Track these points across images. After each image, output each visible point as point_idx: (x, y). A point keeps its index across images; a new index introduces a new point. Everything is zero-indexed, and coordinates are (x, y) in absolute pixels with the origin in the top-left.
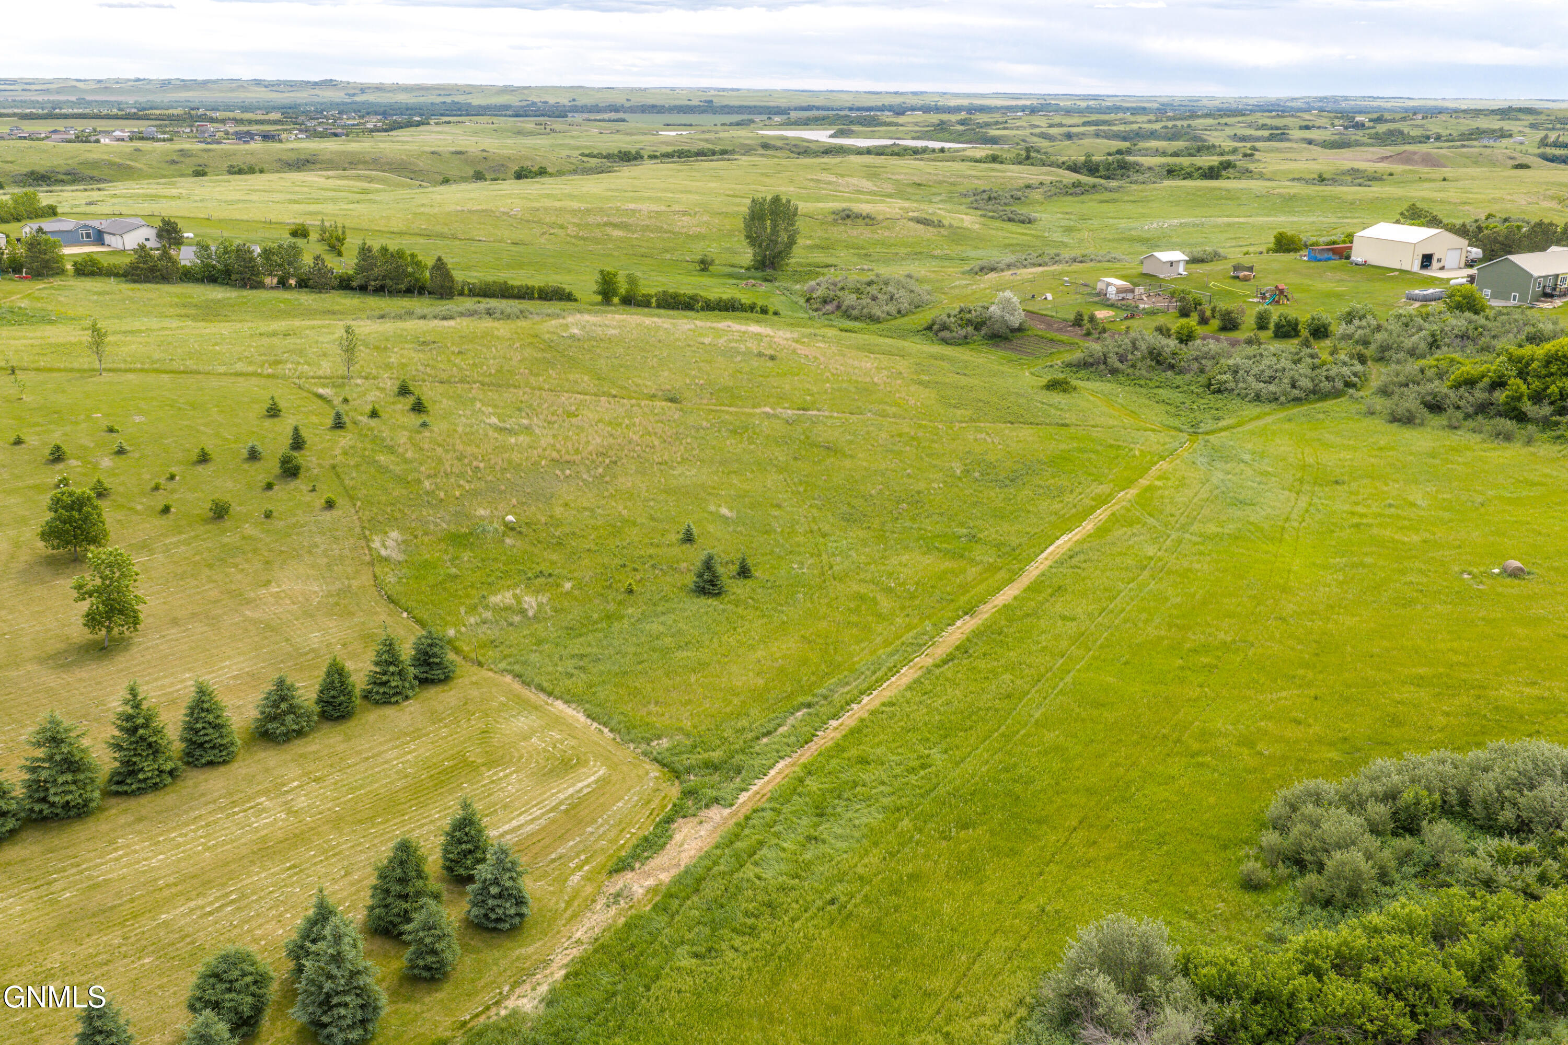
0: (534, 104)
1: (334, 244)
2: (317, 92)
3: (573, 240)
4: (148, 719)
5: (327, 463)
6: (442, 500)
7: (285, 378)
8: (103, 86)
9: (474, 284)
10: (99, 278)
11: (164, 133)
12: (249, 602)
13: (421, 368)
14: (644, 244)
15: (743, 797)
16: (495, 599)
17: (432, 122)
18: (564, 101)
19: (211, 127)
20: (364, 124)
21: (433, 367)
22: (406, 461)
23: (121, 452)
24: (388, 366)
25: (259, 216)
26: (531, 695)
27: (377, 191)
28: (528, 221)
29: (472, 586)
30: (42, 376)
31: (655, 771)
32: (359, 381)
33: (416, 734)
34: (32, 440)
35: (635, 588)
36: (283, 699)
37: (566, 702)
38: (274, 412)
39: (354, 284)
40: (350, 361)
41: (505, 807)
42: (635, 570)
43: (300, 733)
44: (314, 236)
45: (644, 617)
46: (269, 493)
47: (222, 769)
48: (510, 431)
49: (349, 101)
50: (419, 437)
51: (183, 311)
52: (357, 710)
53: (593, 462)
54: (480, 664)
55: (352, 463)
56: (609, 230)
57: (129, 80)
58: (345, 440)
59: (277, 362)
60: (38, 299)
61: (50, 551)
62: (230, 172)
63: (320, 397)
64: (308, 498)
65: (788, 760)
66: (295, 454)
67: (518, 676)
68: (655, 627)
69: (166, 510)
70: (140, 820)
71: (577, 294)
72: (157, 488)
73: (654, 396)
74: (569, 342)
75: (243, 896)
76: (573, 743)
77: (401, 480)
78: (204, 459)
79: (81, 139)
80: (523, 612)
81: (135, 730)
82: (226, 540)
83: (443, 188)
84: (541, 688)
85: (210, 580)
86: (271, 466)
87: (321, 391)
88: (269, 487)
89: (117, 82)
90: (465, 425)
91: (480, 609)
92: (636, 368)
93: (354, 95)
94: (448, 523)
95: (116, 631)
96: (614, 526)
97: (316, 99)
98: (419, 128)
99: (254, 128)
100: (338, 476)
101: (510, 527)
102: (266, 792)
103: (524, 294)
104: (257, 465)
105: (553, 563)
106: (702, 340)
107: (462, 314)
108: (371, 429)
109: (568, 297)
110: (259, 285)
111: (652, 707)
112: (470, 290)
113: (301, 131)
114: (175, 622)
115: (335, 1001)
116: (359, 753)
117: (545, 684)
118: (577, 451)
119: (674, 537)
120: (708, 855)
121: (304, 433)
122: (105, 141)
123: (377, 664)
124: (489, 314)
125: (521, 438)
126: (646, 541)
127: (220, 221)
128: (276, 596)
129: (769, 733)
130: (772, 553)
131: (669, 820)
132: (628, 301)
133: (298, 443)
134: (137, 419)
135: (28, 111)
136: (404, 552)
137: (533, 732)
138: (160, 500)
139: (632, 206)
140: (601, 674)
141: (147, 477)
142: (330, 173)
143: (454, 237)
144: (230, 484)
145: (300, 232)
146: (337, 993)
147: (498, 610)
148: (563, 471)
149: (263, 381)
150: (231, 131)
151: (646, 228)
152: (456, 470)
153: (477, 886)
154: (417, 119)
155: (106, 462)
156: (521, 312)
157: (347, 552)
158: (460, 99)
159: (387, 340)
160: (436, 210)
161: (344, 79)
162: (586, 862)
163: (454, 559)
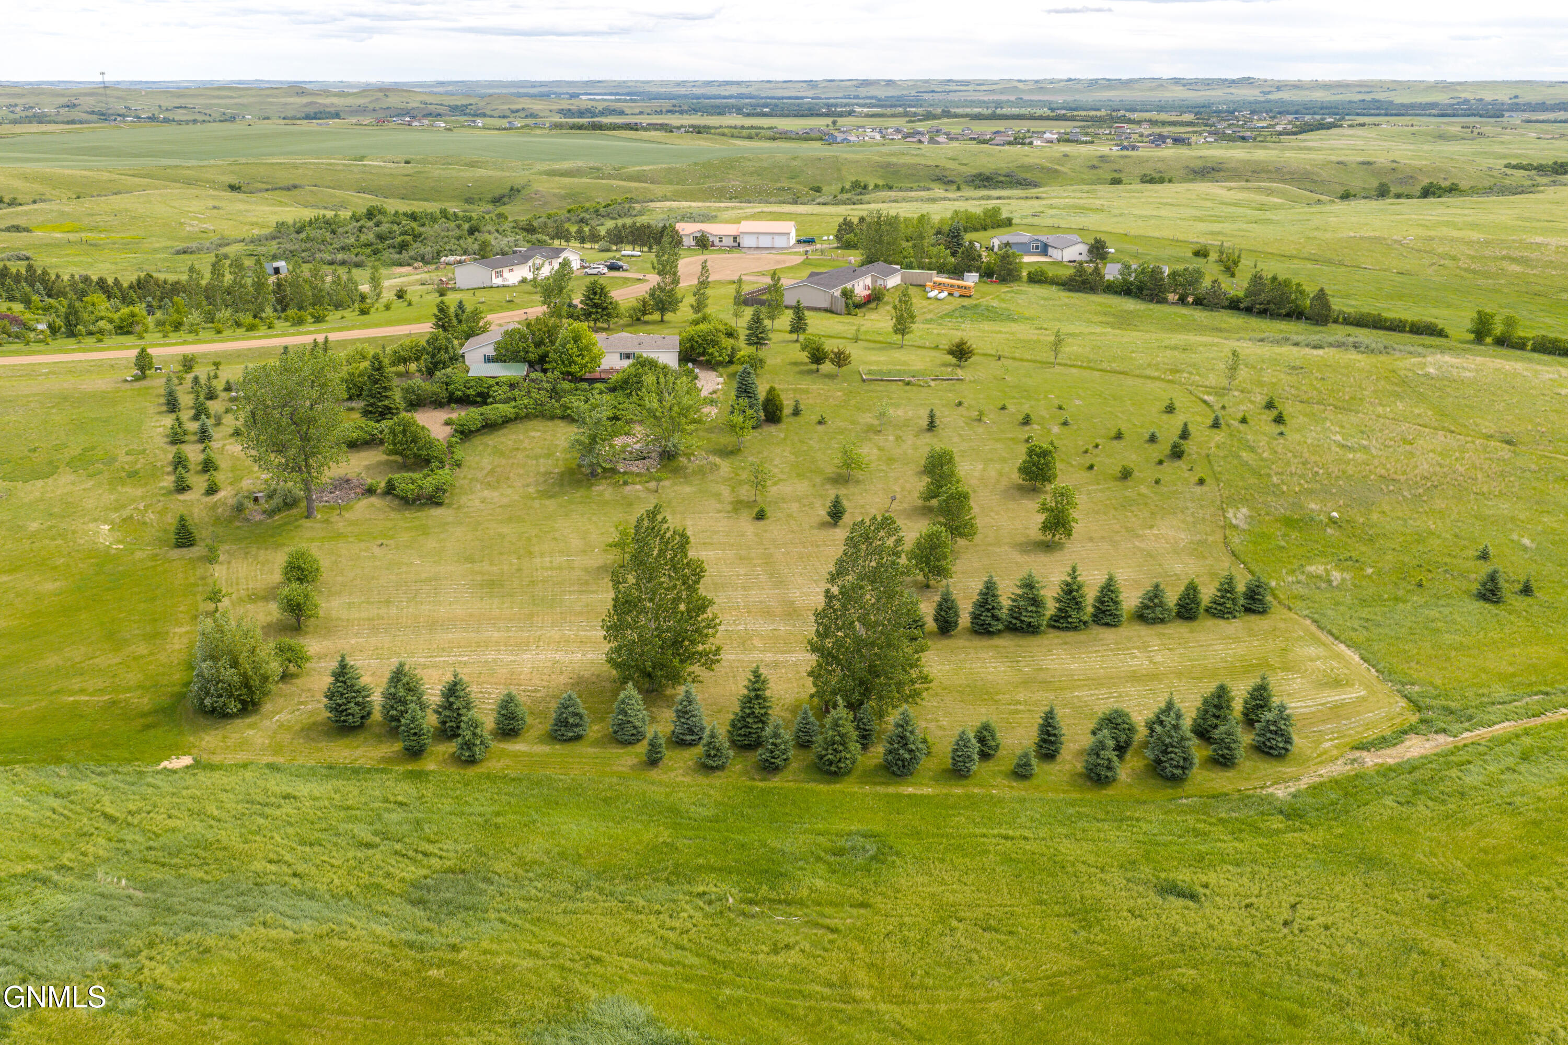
0: (1466, 101)
1: (1229, 266)
2: (1232, 90)
3: (1463, 273)
4: (1080, 588)
5: (1204, 452)
6: (1284, 492)
7: (1181, 384)
8: (1039, 86)
9: (1349, 314)
10: (1046, 286)
11: (1087, 134)
12: (1138, 536)
13: (1287, 388)
14: (1541, 281)
15: (1466, 735)
16: (1311, 569)
17: (1345, 124)
18: (1503, 97)
19: (1128, 128)
20: (1273, 126)
21: (1297, 389)
22: (1262, 460)
23: (1065, 424)
24: (1261, 384)
25: (1167, 233)
26: (1323, 636)
27: (1276, 207)
28: (1419, 251)
29: (1294, 557)
30: (1017, 364)
31: (1403, 703)
32: (1236, 393)
33: (1237, 640)
34: (1011, 408)
35: (1424, 583)
36: (1156, 596)
37: (1348, 646)
38: (1170, 409)
39: (1242, 306)
40: (1231, 377)
41: (1289, 695)
42: (1429, 571)
43: (1162, 621)
44: (1213, 256)
45: (1426, 605)
46: (1160, 467)
47: (1113, 629)
48: (1350, 449)
49: (1263, 99)
50: (1275, 442)
51: (1104, 319)
52: (1200, 616)
53: (1416, 483)
54: (1290, 609)
55: (1222, 454)
56: (1505, 264)
57: (1062, 81)
58: (1219, 437)
59: (1177, 371)
60: (1003, 300)
61: (1021, 481)
62: (1143, 181)
63: (1205, 402)
64: (1187, 474)
65: (1513, 723)
66: (1182, 442)
67: (1315, 621)
68: (1434, 613)
69: (1091, 467)
70: (1066, 643)
71: (1448, 330)
72: (1086, 452)
73: (1491, 436)
74: (1423, 379)
75: (1120, 696)
76: (1346, 671)
77: (1256, 472)
78: (1119, 436)
79: (1018, 140)
80: (1329, 582)
81: (1071, 592)
82: (1127, 494)
83: (1341, 207)
84: (1331, 633)
85: (1114, 517)
86: (1164, 447)
87: (1206, 397)
88: (1161, 462)
89: (1052, 82)
90: (1314, 438)
91: (1298, 573)
92: (1481, 409)
93: (1269, 92)
94: (1285, 509)
95: (1057, 537)
96: (1420, 535)
97: (1231, 98)
98: (1330, 132)
99: (1166, 130)
100: (1210, 462)
101: (1333, 521)
102: (1138, 648)
103: (1396, 327)
104: (1154, 446)
105: (1362, 553)
106: (1559, 391)
107: (1331, 345)
108: (1239, 432)
109: (1439, 333)
110: (1163, 301)
111: (1413, 664)
112: (1345, 319)
113: (1210, 133)
114: (1091, 539)
115: (1170, 749)
116: (1197, 641)
117: (1334, 631)
118: (1404, 473)
119: (1472, 553)
120: (1426, 757)
121: (1191, 428)
122: (1037, 142)
123: (1219, 590)
124: (1356, 347)
125: (1358, 455)
126: (1445, 551)
127: (1136, 237)
128: (1156, 536)
129: (1503, 703)
130: (1559, 582)
131: (1405, 732)
132: (1501, 342)
133: (1185, 435)
134: (1078, 402)
135: (977, 110)
136: (1249, 524)
137: (1319, 658)
138: (1088, 461)
139: (1539, 239)
140: (1380, 634)
141: (1081, 443)
142: (1232, 184)
143: (1341, 264)
144: (1134, 457)
145: (1201, 253)
146: (1172, 746)
147: (1311, 576)
148: (1387, 486)
149: (1163, 385)
150: (1146, 133)
151: (1550, 264)
152: (1299, 472)
153: (1263, 724)
154: (1330, 120)
155: (1056, 429)
156: (1385, 348)
157: (1208, 517)
158: (1382, 96)
159: (1263, 361)
160: (1328, 235)
161: (1262, 77)
162: (1337, 738)
163: (1284, 535)
